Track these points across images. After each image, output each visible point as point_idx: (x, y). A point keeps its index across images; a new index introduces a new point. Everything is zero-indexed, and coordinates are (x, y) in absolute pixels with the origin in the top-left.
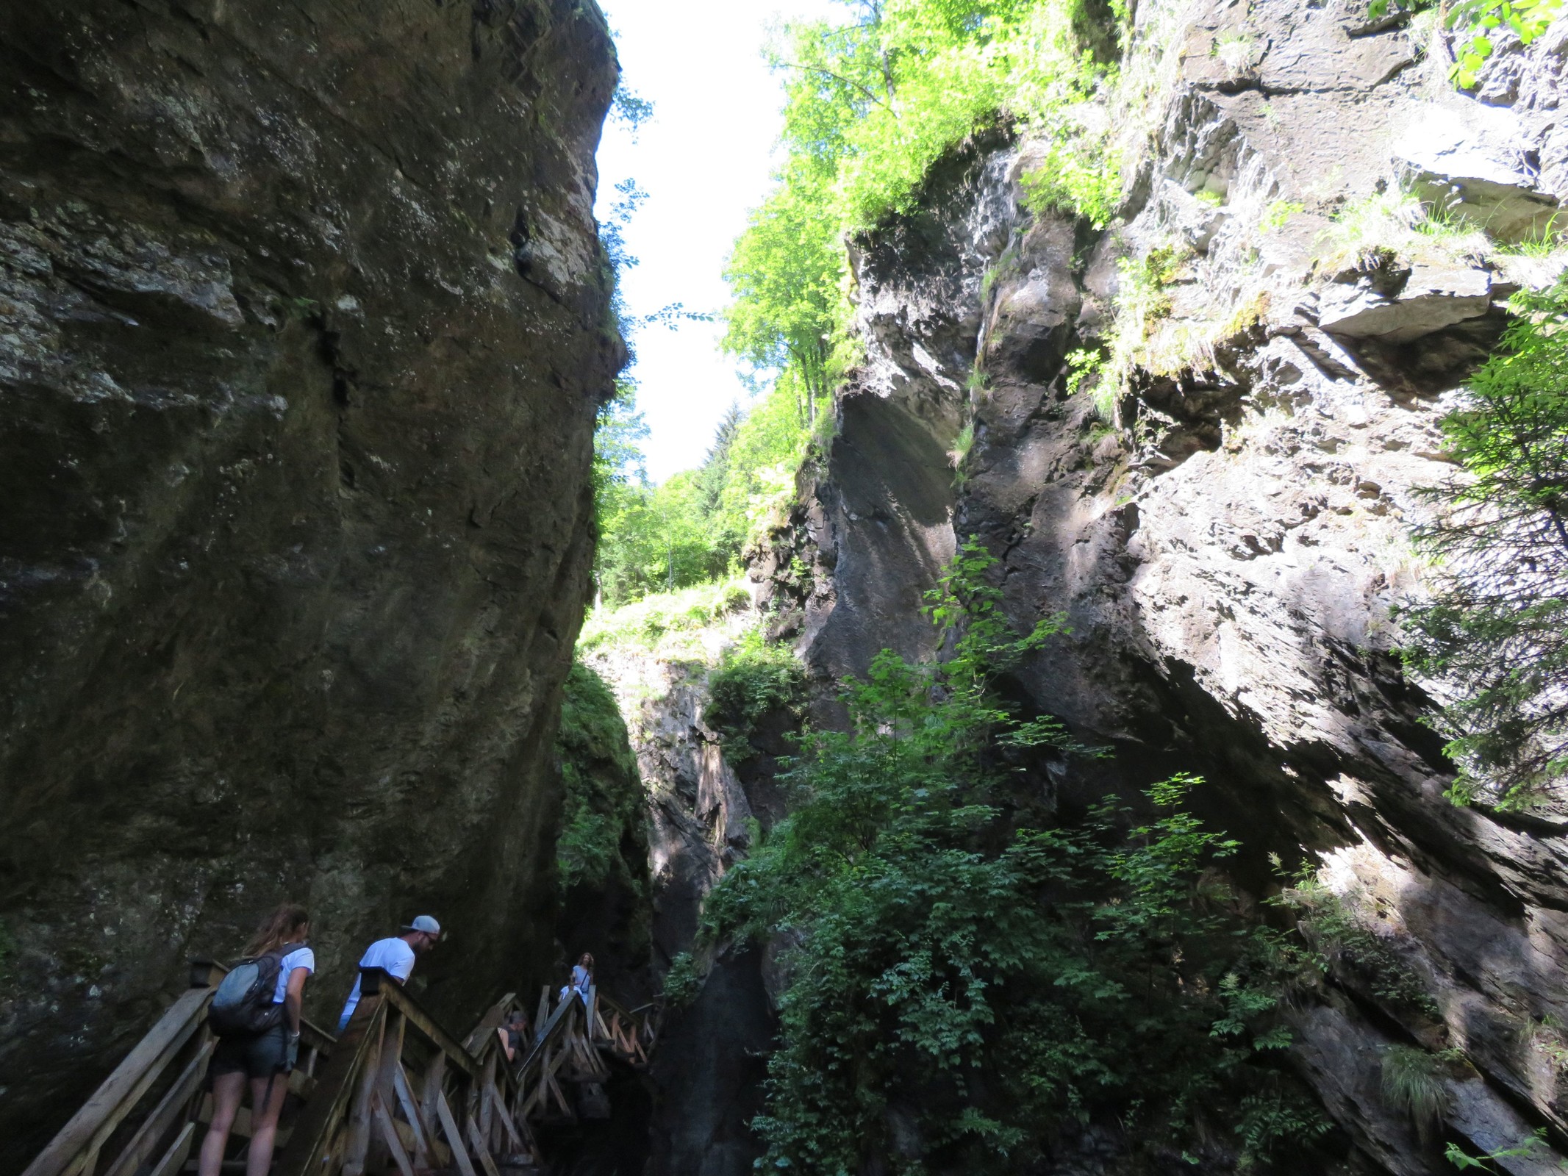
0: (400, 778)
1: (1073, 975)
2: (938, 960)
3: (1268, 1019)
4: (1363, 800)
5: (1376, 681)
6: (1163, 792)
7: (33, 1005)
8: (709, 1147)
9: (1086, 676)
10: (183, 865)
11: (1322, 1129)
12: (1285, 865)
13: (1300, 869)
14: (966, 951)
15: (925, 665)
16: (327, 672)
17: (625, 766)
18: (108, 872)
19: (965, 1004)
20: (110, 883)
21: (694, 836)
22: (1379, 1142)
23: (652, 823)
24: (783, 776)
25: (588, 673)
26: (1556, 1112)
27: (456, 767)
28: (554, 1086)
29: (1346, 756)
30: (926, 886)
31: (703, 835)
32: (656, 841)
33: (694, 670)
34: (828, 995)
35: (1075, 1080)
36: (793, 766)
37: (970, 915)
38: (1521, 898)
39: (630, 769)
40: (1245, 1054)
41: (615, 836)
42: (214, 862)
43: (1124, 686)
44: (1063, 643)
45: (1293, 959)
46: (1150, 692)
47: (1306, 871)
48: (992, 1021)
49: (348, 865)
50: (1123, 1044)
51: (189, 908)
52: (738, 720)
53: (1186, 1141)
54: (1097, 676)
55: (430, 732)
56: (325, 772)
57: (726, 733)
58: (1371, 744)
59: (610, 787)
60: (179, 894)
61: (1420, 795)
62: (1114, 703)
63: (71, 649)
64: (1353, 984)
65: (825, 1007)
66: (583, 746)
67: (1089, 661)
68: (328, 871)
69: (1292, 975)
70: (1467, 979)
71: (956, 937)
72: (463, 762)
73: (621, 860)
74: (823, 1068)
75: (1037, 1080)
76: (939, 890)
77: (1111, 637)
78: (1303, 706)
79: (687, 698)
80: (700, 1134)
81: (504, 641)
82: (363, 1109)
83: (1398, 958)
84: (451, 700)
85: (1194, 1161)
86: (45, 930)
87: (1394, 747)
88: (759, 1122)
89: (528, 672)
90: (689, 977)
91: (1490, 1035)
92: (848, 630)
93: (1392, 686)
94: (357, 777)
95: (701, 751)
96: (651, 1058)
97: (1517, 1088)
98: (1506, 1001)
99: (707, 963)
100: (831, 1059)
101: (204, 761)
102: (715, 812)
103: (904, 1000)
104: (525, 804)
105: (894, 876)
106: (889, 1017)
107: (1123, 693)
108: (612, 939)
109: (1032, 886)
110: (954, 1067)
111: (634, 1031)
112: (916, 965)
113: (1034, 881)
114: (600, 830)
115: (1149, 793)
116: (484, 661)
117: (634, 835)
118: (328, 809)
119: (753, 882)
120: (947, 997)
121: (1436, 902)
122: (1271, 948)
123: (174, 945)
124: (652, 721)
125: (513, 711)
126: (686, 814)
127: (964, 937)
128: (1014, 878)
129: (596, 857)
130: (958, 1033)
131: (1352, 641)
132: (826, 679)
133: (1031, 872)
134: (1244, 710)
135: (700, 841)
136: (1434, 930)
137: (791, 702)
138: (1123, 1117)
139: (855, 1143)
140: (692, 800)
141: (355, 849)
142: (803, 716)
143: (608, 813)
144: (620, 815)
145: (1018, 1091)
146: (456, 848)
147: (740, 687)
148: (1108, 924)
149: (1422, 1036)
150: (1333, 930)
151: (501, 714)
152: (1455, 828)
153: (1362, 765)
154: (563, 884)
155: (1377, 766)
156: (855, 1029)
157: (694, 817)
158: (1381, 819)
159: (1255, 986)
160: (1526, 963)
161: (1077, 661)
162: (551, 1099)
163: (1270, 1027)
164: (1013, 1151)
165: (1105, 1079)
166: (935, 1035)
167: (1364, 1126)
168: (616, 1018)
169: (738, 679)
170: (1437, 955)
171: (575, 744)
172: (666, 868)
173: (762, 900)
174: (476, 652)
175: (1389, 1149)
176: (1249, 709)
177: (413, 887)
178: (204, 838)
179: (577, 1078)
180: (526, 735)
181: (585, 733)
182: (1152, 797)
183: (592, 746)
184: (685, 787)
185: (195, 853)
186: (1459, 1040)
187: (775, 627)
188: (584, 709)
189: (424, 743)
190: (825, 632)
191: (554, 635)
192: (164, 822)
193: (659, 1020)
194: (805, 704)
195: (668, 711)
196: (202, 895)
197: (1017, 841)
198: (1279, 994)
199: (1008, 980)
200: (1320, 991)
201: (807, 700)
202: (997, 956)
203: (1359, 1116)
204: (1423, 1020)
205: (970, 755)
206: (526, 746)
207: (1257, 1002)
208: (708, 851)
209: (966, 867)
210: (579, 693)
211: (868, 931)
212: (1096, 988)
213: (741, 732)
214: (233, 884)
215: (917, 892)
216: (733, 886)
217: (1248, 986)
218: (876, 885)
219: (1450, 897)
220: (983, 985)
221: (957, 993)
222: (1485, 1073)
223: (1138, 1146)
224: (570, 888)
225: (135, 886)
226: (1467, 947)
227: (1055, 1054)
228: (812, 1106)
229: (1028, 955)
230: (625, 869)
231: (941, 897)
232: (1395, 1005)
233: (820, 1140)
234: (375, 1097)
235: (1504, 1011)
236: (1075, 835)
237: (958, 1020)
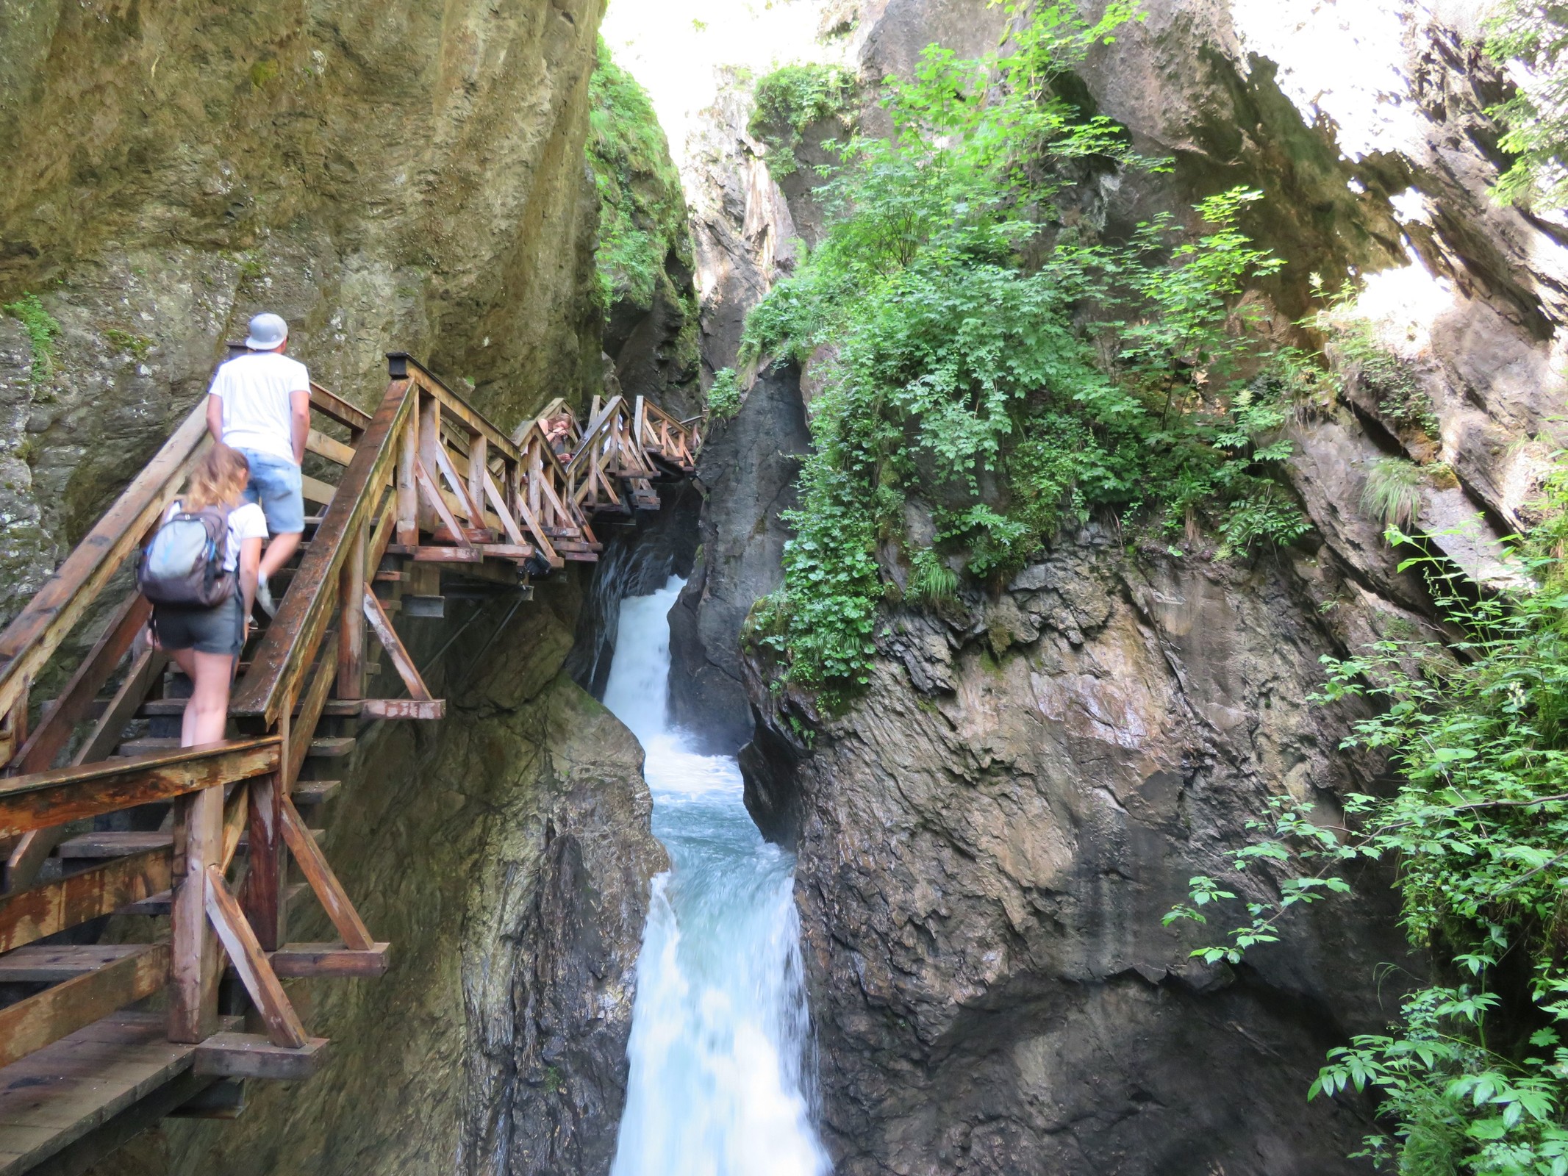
0: (417, 178)
1: (1091, 390)
2: (964, 374)
3: (1275, 432)
4: (1425, 219)
5: (1472, 79)
6: (1216, 206)
7: (90, 380)
8: (752, 538)
9: (1158, 76)
10: (209, 258)
11: (1300, 530)
12: (1325, 287)
13: (1339, 290)
14: (991, 366)
15: (984, 64)
16: (318, 54)
17: (667, 181)
18: (134, 260)
19: (984, 414)
20: (136, 270)
21: (742, 258)
22: (1348, 541)
23: (699, 244)
24: (821, 190)
25: (623, 75)
26: (1519, 517)
27: (475, 168)
28: (604, 479)
29: (1418, 169)
30: (958, 302)
31: (751, 256)
32: (703, 261)
33: (741, 74)
34: (856, 404)
35: (1081, 484)
36: (832, 176)
37: (999, 331)
38: (1556, 321)
39: (672, 184)
40: (1244, 463)
41: (660, 254)
42: (237, 255)
43: (1198, 89)
44: (1138, 36)
45: (1312, 379)
46: (1226, 96)
47: (1345, 294)
48: (1009, 430)
49: (377, 266)
50: (1132, 454)
51: (221, 299)
52: (785, 130)
53: (1173, 538)
54: (1170, 77)
55: (442, 129)
56: (336, 168)
57: (770, 144)
58: (1448, 154)
59: (652, 203)
60: (211, 286)
61: (1484, 211)
62: (1184, 108)
63: (21, 10)
64: (1363, 403)
65: (853, 415)
66: (621, 158)
67: (1165, 57)
68: (358, 271)
69: (1307, 395)
70: (1475, 399)
71: (982, 352)
72: (483, 162)
73: (666, 279)
74: (847, 468)
75: (1046, 483)
76: (971, 305)
77: (1193, 30)
78: (1387, 109)
79: (734, 107)
80: (743, 526)
81: (512, 24)
82: (407, 476)
83: (1414, 379)
84: (461, 91)
85: (1177, 554)
86: (84, 312)
87: (1472, 158)
88: (788, 514)
89: (544, 63)
90: (732, 390)
91: (1480, 450)
92: (907, 24)
93: (1489, 84)
94: (372, 174)
95: (748, 167)
96: (697, 462)
97: (1489, 496)
98: (1507, 420)
99: (749, 378)
100: (857, 461)
101: (205, 148)
102: (763, 233)
103: (928, 410)
104: (556, 212)
105: (927, 292)
106: (913, 425)
107: (1195, 97)
108: (660, 356)
109: (1068, 306)
110: (968, 470)
111: (682, 438)
112: (942, 378)
113: (1070, 300)
114: (643, 248)
115: (1202, 208)
116: (492, 46)
117: (679, 254)
118: (346, 206)
119: (794, 301)
120: (968, 407)
121: (1468, 325)
122: (1292, 369)
123: (213, 333)
124: (698, 133)
125: (531, 107)
126: (734, 235)
127: (990, 352)
128: (1048, 295)
129: (640, 275)
130: (975, 440)
131: (1459, 29)
132: (877, 83)
133: (1067, 290)
134: (1320, 116)
135: (748, 262)
136: (1458, 353)
137: (841, 110)
138: (1120, 516)
139: (875, 532)
140: (740, 220)
141: (381, 250)
142: (854, 126)
143: (651, 230)
144: (663, 233)
145: (1027, 493)
146: (486, 254)
147: (785, 91)
148: (1135, 343)
149: (1414, 451)
150: (1356, 351)
151: (518, 111)
152: (1510, 247)
153: (1434, 179)
154: (608, 300)
155: (1447, 179)
156: (879, 436)
157: (742, 238)
158: (1436, 238)
159: (1268, 403)
160: (1537, 384)
161: (1150, 57)
162: (601, 491)
163: (1273, 441)
164: (1015, 542)
165: (1110, 484)
166: (953, 442)
167: (1338, 527)
168: (665, 426)
169: (784, 82)
170: (1454, 377)
171: (613, 153)
172: (715, 290)
173: (802, 318)
174: (482, 36)
175: (1356, 546)
176: (1327, 116)
177: (447, 292)
178: (222, 231)
179: (624, 473)
180: (548, 135)
181: (622, 143)
182: (1203, 213)
183: (631, 157)
184: (732, 208)
185: (216, 245)
186: (1449, 455)
187: (826, 20)
188: (620, 116)
189: (437, 139)
190: (882, 25)
191: (571, 20)
192: (175, 211)
193: (705, 430)
194: (856, 112)
195: (714, 122)
196: (233, 287)
197: (1055, 258)
198: (1288, 412)
199: (1030, 394)
200: (1329, 410)
201: (858, 108)
202: (1021, 371)
203: (1337, 519)
204: (1421, 436)
205: (1021, 167)
206: (550, 148)
207: (1263, 417)
208: (756, 273)
209: (1000, 284)
210: (614, 98)
211: (897, 345)
212: (1113, 403)
213: (786, 144)
214: (260, 277)
215: (948, 307)
216: (775, 305)
217: (1260, 404)
218: (910, 299)
219: (1484, 320)
220: (1004, 397)
221: (977, 403)
222: (1465, 483)
223: (1130, 541)
224: (614, 305)
225: (163, 275)
226: (1485, 369)
227: (1066, 462)
228: (837, 501)
229: (1052, 371)
230: (670, 289)
231: (973, 313)
232: (1399, 424)
233: (843, 529)
234: (418, 468)
235: (1502, 429)
236: (1115, 253)
237: (976, 429)
